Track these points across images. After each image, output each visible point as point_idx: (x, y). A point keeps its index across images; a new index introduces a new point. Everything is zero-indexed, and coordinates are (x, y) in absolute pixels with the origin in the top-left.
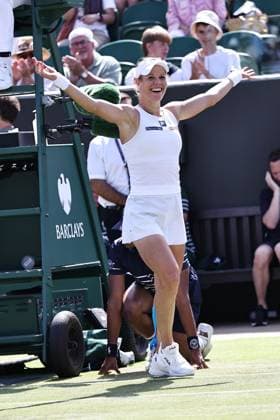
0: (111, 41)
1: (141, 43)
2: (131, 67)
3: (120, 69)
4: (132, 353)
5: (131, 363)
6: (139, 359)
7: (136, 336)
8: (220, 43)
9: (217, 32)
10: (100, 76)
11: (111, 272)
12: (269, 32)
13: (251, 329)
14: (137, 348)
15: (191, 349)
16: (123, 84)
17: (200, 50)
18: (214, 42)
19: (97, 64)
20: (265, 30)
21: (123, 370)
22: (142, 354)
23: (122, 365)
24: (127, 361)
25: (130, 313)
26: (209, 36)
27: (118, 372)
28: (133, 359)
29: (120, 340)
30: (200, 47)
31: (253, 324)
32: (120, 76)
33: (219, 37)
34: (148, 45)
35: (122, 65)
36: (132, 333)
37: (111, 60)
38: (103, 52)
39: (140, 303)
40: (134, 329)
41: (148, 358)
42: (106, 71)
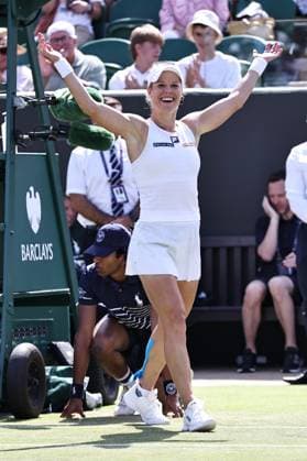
0: (96, 38)
1: (129, 42)
2: (117, 70)
3: (104, 71)
4: (99, 395)
5: (98, 406)
6: (107, 402)
7: (106, 376)
8: (219, 48)
9: (216, 35)
10: (82, 78)
11: (81, 301)
12: (276, 39)
13: (235, 375)
14: (106, 389)
15: (167, 394)
16: (107, 88)
17: (195, 55)
18: (213, 47)
19: (78, 64)
20: (272, 37)
21: (88, 414)
22: (112, 397)
23: (88, 409)
24: (93, 404)
25: (100, 349)
26: (207, 39)
27: (83, 416)
28: (101, 402)
29: (87, 380)
30: (196, 51)
31: (240, 370)
32: (105, 79)
33: (218, 42)
34: (137, 46)
35: (107, 67)
36: (102, 373)
37: (94, 61)
38: (86, 51)
39: (112, 339)
40: (104, 368)
41: (118, 402)
42: (90, 72)
